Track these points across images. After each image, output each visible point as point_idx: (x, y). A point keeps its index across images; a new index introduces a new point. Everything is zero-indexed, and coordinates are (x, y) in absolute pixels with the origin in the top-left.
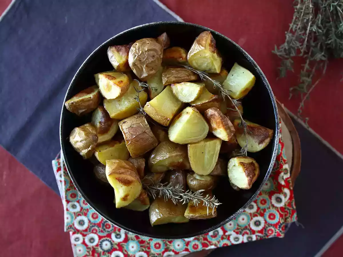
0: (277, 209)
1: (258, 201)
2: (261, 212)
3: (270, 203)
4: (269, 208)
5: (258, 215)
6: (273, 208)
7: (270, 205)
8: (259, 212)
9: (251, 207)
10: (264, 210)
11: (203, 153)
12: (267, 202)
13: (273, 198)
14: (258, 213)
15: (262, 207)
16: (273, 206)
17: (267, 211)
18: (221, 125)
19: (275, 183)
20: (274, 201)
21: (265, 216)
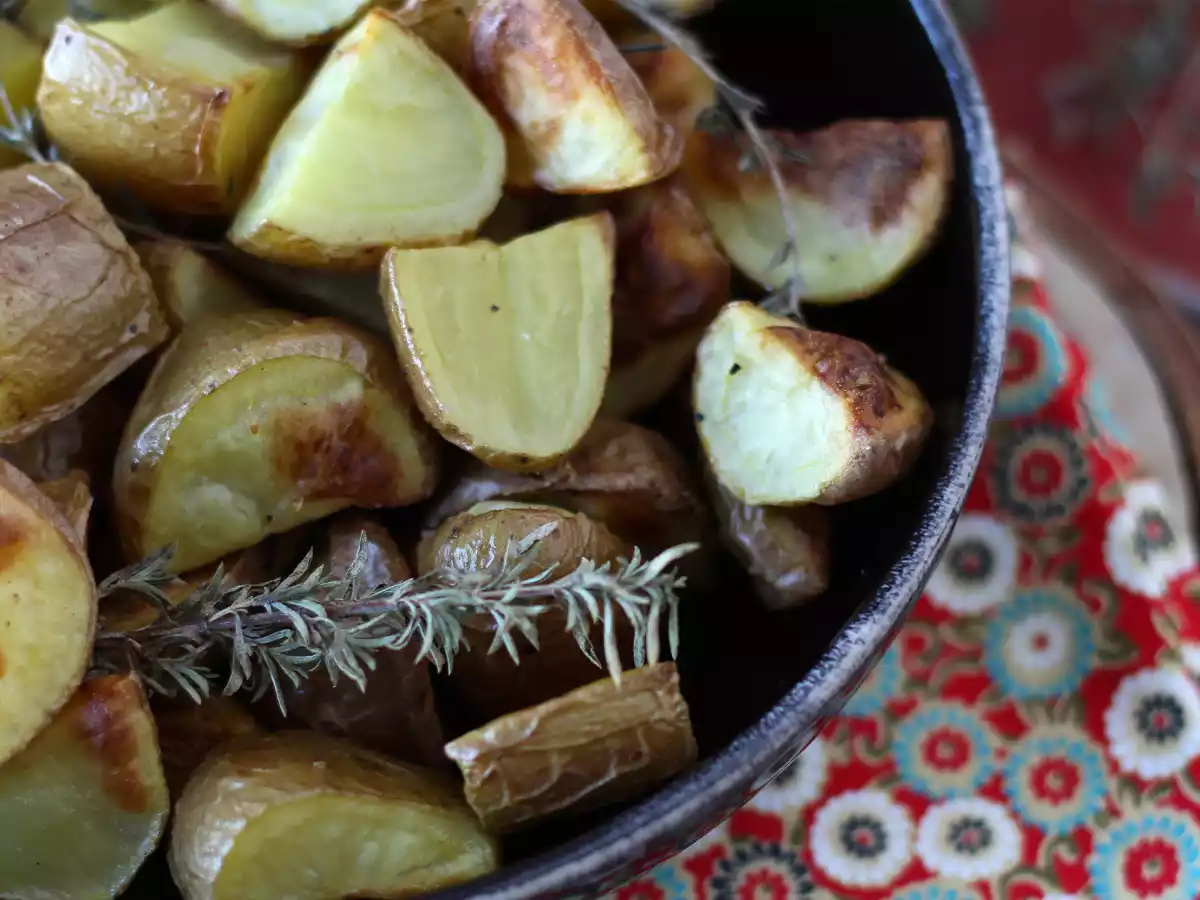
0: (1166, 794)
1: (1008, 785)
2: (1057, 861)
3: (1104, 767)
4: (1114, 812)
5: (1043, 884)
6: (1137, 802)
7: (1112, 784)
8: (1042, 861)
9: (975, 835)
10: (1083, 840)
11: (495, 308)
12: (1085, 772)
13: (1120, 720)
14: (1038, 873)
15: (1056, 818)
16: (1135, 784)
17: (1102, 838)
18: (577, 70)
19: (1095, 605)
20: (1129, 748)
21: (1094, 881)
